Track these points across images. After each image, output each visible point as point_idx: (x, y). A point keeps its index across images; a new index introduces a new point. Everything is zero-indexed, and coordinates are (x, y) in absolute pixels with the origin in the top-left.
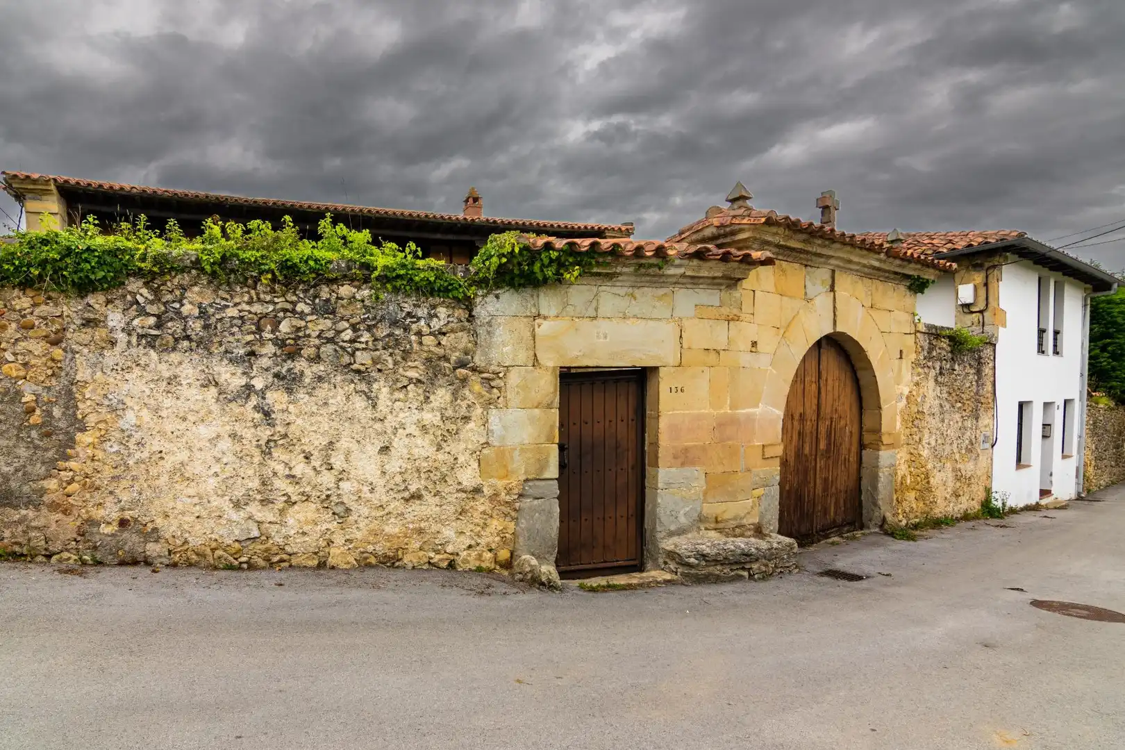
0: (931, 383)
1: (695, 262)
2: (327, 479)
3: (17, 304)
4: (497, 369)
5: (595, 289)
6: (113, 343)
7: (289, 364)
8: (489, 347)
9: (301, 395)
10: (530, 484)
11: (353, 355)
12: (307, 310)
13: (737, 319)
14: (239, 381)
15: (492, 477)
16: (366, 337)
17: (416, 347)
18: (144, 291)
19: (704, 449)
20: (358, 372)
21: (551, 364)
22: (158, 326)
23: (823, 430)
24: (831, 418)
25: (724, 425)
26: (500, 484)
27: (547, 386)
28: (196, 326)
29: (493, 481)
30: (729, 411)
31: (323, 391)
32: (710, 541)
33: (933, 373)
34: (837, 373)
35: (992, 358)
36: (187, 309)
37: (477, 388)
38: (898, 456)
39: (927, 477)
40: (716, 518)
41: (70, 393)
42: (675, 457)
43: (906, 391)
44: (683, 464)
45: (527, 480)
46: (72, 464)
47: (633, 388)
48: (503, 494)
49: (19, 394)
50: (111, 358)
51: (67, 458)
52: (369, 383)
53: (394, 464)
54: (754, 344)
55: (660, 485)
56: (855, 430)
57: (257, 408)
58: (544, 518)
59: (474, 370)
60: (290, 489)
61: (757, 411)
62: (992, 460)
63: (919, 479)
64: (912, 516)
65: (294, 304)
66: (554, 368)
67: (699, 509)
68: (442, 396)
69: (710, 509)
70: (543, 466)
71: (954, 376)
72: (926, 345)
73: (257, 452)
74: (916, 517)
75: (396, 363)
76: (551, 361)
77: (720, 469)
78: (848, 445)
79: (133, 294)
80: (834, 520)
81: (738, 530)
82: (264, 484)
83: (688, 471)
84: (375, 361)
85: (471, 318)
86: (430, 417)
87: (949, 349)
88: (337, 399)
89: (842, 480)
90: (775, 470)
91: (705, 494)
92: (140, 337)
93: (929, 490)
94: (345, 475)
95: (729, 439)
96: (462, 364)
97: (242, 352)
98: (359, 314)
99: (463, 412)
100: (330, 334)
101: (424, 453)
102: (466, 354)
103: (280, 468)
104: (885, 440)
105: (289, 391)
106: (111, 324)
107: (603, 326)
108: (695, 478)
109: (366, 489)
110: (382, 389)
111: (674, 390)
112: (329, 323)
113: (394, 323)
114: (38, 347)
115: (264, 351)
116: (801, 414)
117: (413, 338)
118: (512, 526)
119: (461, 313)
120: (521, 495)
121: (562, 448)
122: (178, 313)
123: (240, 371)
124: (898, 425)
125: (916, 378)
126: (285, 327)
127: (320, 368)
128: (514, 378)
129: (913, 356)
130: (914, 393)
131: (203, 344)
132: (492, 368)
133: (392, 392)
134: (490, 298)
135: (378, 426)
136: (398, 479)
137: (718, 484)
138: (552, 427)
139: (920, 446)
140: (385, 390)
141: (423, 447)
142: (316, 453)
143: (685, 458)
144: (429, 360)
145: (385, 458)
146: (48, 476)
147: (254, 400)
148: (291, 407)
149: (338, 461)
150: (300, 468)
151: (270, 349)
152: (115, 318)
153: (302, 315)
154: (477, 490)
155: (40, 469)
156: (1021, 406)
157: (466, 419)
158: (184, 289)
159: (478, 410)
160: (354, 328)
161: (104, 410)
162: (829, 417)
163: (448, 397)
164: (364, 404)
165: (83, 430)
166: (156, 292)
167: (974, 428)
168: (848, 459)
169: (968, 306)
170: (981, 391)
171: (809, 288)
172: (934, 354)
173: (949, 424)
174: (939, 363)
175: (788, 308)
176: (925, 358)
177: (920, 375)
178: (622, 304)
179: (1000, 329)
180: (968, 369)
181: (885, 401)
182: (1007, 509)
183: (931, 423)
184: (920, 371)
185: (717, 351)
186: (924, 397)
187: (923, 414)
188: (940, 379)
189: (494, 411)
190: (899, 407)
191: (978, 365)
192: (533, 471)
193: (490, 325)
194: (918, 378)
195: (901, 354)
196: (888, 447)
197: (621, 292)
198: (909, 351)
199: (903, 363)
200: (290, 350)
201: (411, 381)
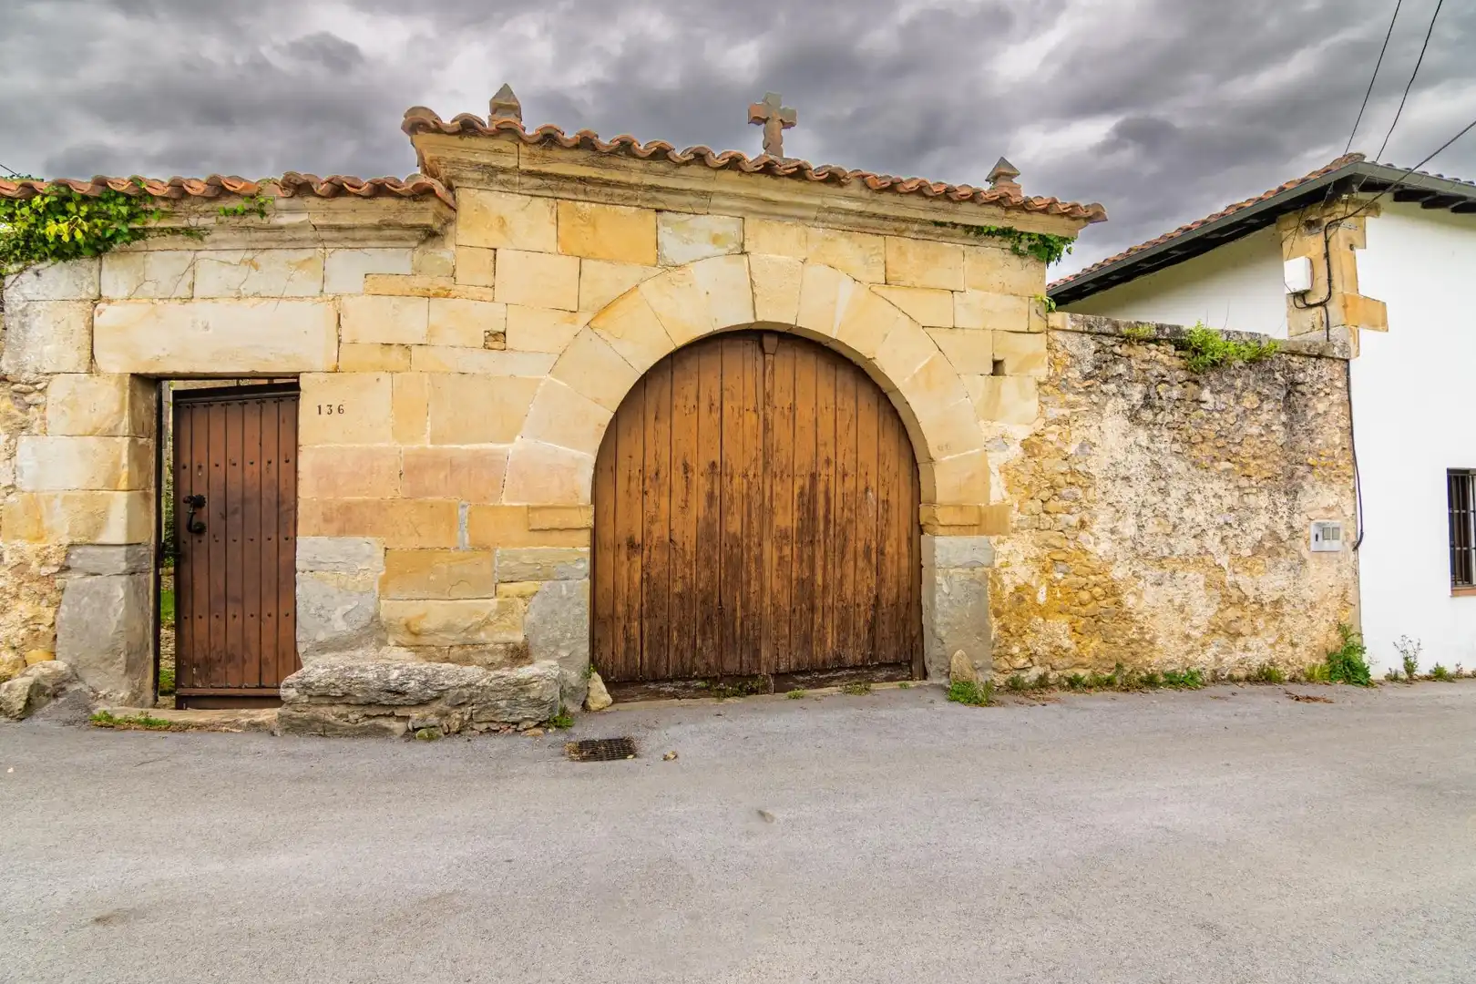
0: (1115, 422)
4: (33, 378)
5: (190, 255)
8: (25, 347)
10: (79, 551)
13: (445, 294)
15: (19, 537)
19: (380, 507)
21: (116, 370)
23: (786, 492)
24: (814, 477)
25: (421, 469)
26: (29, 549)
27: (109, 402)
29: (18, 543)
30: (430, 446)
32: (399, 666)
33: (1119, 404)
34: (826, 394)
35: (1339, 384)
37: (5, 404)
38: (1003, 549)
39: (1113, 593)
40: (407, 625)
42: (327, 519)
43: (1022, 432)
44: (341, 532)
45: (72, 545)
48: (34, 565)
54: (497, 335)
55: (299, 565)
56: (900, 497)
58: (97, 605)
59: (1, 379)
61: (511, 450)
62: (1356, 573)
63: (1085, 596)
64: (1061, 662)
66: (121, 376)
67: (371, 609)
69: (397, 609)
71: (1204, 413)
74: (1082, 665)
76: (116, 364)
77: (414, 542)
78: (875, 523)
80: (838, 658)
83: (352, 543)
87: (1176, 363)
89: (860, 586)
90: (569, 551)
91: (384, 582)
93: (1122, 617)
95: (428, 493)
104: (951, 518)
107: (203, 309)
108: (367, 553)
111: (325, 409)
116: (713, 464)
118: (50, 612)
120: (62, 568)
124: (998, 494)
125: (1055, 412)
128: (58, 390)
129: (1042, 372)
130: (1049, 437)
132: (26, 375)
134: (28, 275)
137: (409, 569)
138: (116, 465)
139: (1083, 535)
143: (346, 521)
159: (4, 438)
167: (1283, 510)
168: (881, 552)
169: (1301, 295)
170: (1305, 444)
171: (673, 247)
172: (1121, 368)
173: (1189, 500)
174: (1140, 387)
175: (604, 279)
176: (1087, 377)
177: (1071, 405)
178: (234, 276)
179: (1366, 335)
180: (1250, 400)
181: (945, 448)
182: (1423, 669)
183: (1125, 494)
184: (1071, 397)
185: (406, 347)
186: (1087, 445)
187: (1088, 476)
188: (1147, 415)
189: (24, 439)
190: (996, 459)
191: (1289, 393)
192: (81, 527)
193: (24, 313)
194: (1067, 412)
195: (997, 366)
196: (964, 528)
197: (235, 257)
198: (1026, 363)
199: (1007, 384)
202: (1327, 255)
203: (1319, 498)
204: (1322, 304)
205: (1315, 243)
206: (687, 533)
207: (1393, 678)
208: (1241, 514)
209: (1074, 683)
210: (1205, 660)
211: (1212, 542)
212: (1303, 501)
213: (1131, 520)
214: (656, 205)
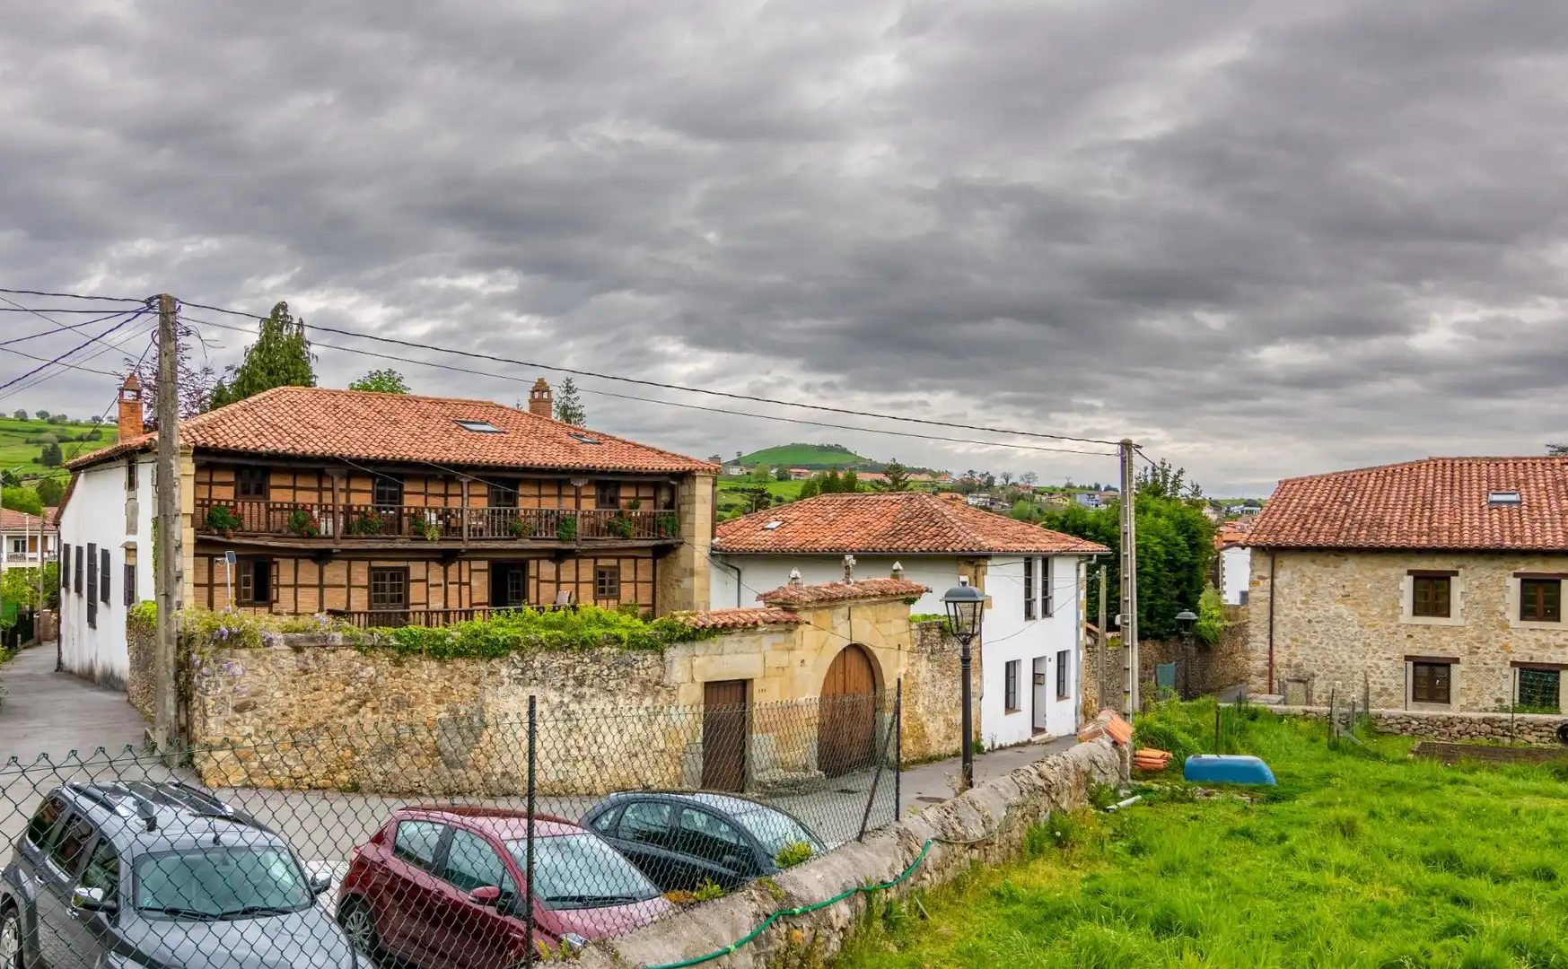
0: (924, 662)
1: (772, 625)
2: (594, 748)
3: (459, 665)
4: (674, 685)
5: (722, 638)
6: (502, 683)
7: (579, 690)
8: (671, 673)
9: (585, 704)
10: (689, 746)
11: (608, 682)
12: (588, 661)
13: (793, 649)
14: (557, 700)
15: (671, 743)
16: (614, 673)
17: (636, 676)
18: (517, 657)
19: (775, 722)
20: (610, 691)
21: (700, 681)
22: (523, 673)
23: (848, 702)
24: (854, 694)
25: (786, 707)
26: (674, 747)
27: (698, 693)
28: (539, 672)
29: (671, 745)
30: (789, 699)
31: (594, 702)
32: (779, 775)
33: (925, 655)
34: (858, 665)
35: (979, 634)
36: (536, 664)
37: (665, 695)
39: (922, 727)
40: (782, 761)
41: (482, 708)
42: (761, 728)
44: (765, 732)
45: (688, 744)
46: (481, 745)
47: (739, 689)
48: (676, 752)
49: (458, 711)
50: (501, 690)
51: (479, 742)
52: (615, 697)
54: (803, 662)
55: (754, 743)
56: (870, 700)
57: (565, 713)
58: (695, 763)
59: (663, 686)
60: (578, 754)
61: (804, 698)
62: (981, 710)
63: (916, 729)
64: (910, 755)
65: (583, 658)
66: (702, 682)
67: (773, 756)
68: (648, 701)
69: (779, 756)
70: (696, 735)
71: (943, 653)
72: (919, 637)
74: (915, 755)
75: (627, 685)
76: (700, 679)
77: (785, 733)
78: (866, 711)
79: (512, 658)
80: (856, 760)
81: (795, 768)
82: (566, 751)
83: (768, 735)
84: (617, 685)
85: (662, 659)
86: (642, 712)
87: (939, 635)
88: (600, 705)
89: (861, 732)
90: (814, 732)
91: (777, 748)
92: (515, 679)
93: (924, 736)
94: (602, 746)
96: (657, 684)
97: (559, 684)
98: (611, 661)
99: (658, 708)
100: (598, 672)
102: (660, 678)
103: (574, 743)
104: (888, 705)
105: (579, 703)
106: (502, 674)
107: (726, 658)
108: (771, 738)
110: (621, 700)
111: (761, 691)
112: (597, 667)
113: (627, 665)
114: (468, 687)
115: (568, 683)
116: (833, 692)
117: (635, 671)
119: (657, 657)
120: (684, 753)
121: (705, 725)
122: (532, 666)
123: (558, 694)
125: (912, 661)
126: (578, 670)
127: (593, 690)
128: (682, 689)
129: (909, 647)
131: (542, 681)
132: (672, 684)
133: (626, 699)
134: (672, 648)
137: (784, 742)
138: (701, 715)
139: (916, 706)
140: (622, 700)
142: (590, 735)
143: (766, 729)
144: (642, 683)
145: (621, 736)
146: (470, 752)
147: (564, 708)
148: (580, 711)
150: (582, 743)
151: (571, 682)
152: (504, 671)
153: (586, 664)
154: (664, 751)
155: (466, 748)
156: (1008, 664)
157: (659, 712)
158: (535, 654)
159: (665, 708)
160: (609, 668)
161: (497, 717)
162: (851, 693)
163: (651, 701)
164: (612, 707)
165: (487, 727)
166: (522, 657)
168: (867, 719)
171: (836, 622)
172: (926, 641)
173: (940, 688)
174: (930, 647)
175: (824, 635)
176: (918, 646)
177: (915, 658)
178: (735, 646)
179: (986, 612)
181: (888, 680)
182: (997, 746)
183: (926, 689)
184: (915, 655)
185: (783, 668)
186: (918, 672)
187: (918, 684)
188: (931, 657)
189: (672, 708)
192: (690, 738)
193: (671, 662)
194: (914, 660)
195: (899, 646)
196: (891, 709)
197: (735, 639)
198: (906, 644)
199: (901, 652)
200: (580, 682)
201: (634, 694)
202: (975, 578)
203: (973, 680)
205: (971, 570)
207: (989, 750)
209: (913, 762)
210: (942, 750)
213: (927, 699)
214: (833, 608)
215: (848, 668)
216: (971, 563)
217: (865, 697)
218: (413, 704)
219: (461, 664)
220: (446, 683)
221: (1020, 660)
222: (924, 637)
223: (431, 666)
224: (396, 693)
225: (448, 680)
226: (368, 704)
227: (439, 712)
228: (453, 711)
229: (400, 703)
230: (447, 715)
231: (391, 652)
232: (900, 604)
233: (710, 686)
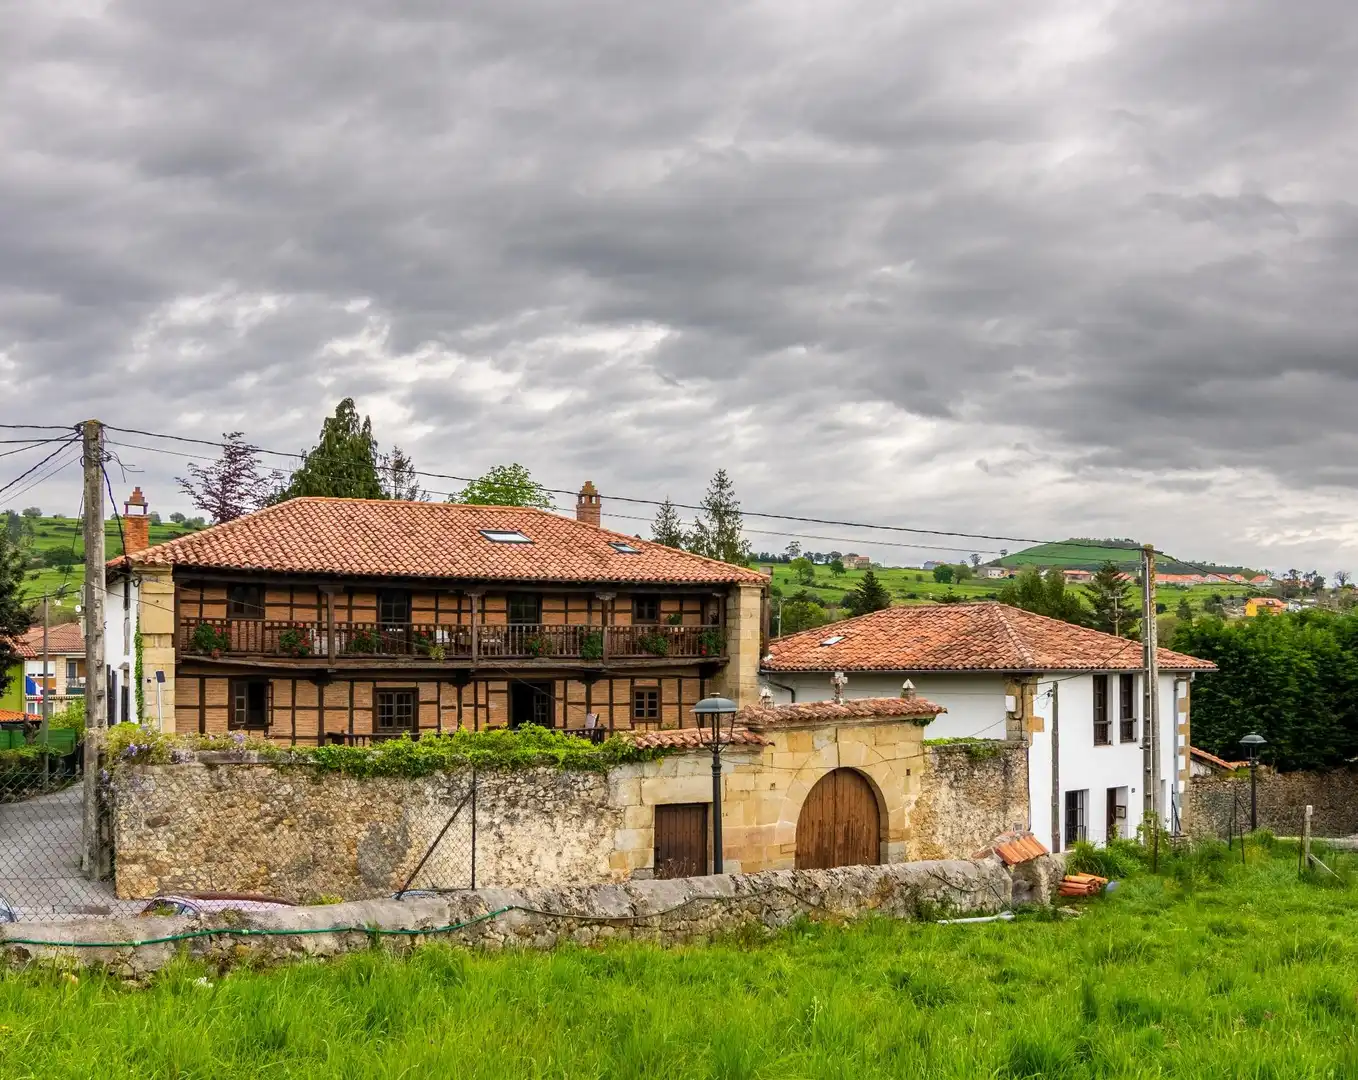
0: (945, 789)
1: (731, 746)
2: (529, 870)
4: (620, 807)
5: (674, 761)
6: (427, 803)
7: (512, 810)
8: (616, 795)
9: (518, 826)
10: (638, 871)
11: (544, 804)
12: (522, 781)
13: (760, 772)
15: (617, 867)
16: (551, 794)
17: (577, 798)
18: (443, 776)
19: (740, 849)
20: (547, 812)
21: (650, 803)
22: (448, 793)
23: (840, 829)
24: (849, 822)
25: (752, 835)
26: (621, 871)
27: (648, 815)
29: (616, 870)
30: (756, 826)
31: (529, 823)
33: (946, 781)
34: (853, 789)
35: (1024, 759)
36: (464, 784)
37: (609, 818)
38: (909, 845)
41: (405, 831)
43: (914, 798)
44: (727, 858)
45: (635, 869)
46: (405, 865)
47: (700, 813)
48: (622, 877)
49: (381, 829)
50: (425, 809)
51: (402, 861)
52: (552, 818)
53: (564, 861)
54: (773, 785)
56: (873, 827)
57: (495, 834)
59: (607, 808)
60: (510, 876)
61: (776, 825)
65: (515, 779)
66: (652, 805)
68: (590, 824)
70: (645, 860)
71: (975, 780)
72: (937, 761)
73: (494, 857)
75: (566, 806)
76: (650, 802)
77: (750, 860)
78: (866, 838)
79: (437, 777)
82: (497, 873)
83: (730, 862)
84: (555, 807)
85: (606, 780)
86: (584, 836)
87: (966, 760)
88: (535, 828)
90: (790, 860)
92: (440, 799)
94: (538, 868)
95: (756, 842)
96: (601, 805)
97: (490, 804)
98: (548, 781)
99: (601, 832)
100: (534, 793)
101: (580, 855)
102: (603, 800)
103: (505, 865)
104: (892, 835)
105: (512, 824)
106: (427, 793)
107: (680, 780)
108: (735, 865)
109: (549, 876)
110: (558, 821)
112: (532, 787)
113: (566, 786)
114: (391, 805)
115: (499, 804)
116: (820, 821)
117: (575, 793)
119: (601, 777)
120: (632, 878)
121: (657, 850)
122: (459, 786)
123: (488, 815)
124: (908, 823)
125: (926, 788)
126: (510, 791)
127: (527, 811)
128: (629, 813)
129: (922, 771)
130: (925, 798)
132: (618, 807)
133: (564, 821)
134: (617, 769)
135: (556, 841)
136: (566, 870)
138: (651, 839)
139: (934, 837)
140: (561, 822)
141: (580, 852)
142: (524, 856)
143: (728, 854)
144: (583, 804)
145: (559, 859)
146: (393, 871)
147: (494, 830)
148: (513, 833)
149: (535, 861)
150: (516, 865)
151: (503, 802)
152: (429, 790)
153: (519, 784)
154: (608, 875)
155: (390, 868)
156: (1069, 794)
157: (603, 836)
158: (462, 773)
159: (609, 831)
160: (545, 789)
161: (420, 837)
162: (845, 819)
163: (593, 824)
164: (549, 829)
165: (410, 847)
166: (449, 775)
167: (1002, 819)
168: (867, 849)
169: (1012, 713)
170: (1011, 788)
171: (817, 744)
172: (947, 766)
173: (969, 818)
174: (953, 772)
175: (801, 757)
176: (936, 771)
177: (930, 784)
178: (690, 767)
179: (1035, 734)
180: (991, 772)
181: (893, 808)
183: (946, 819)
184: (931, 781)
185: (748, 791)
186: (936, 800)
187: (935, 812)
188: (955, 784)
189: (618, 831)
190: (907, 810)
191: (1006, 767)
192: (639, 863)
193: (616, 783)
194: (929, 787)
195: (908, 771)
196: (897, 839)
197: (691, 761)
198: (918, 768)
199: (911, 778)
200: (513, 803)
201: (573, 816)
202: (1022, 697)
203: (1016, 811)
204: (1020, 719)
205: (1018, 690)
206: (812, 849)
208: (987, 821)
211: (976, 836)
212: (1009, 814)
213: (949, 829)
214: (813, 729)
215: (840, 793)
216: (1017, 681)
217: (866, 824)
218: (332, 823)
219: (383, 783)
220: (368, 803)
221: (1088, 790)
222: (943, 762)
223: (350, 787)
224: (314, 811)
225: (370, 799)
226: (285, 821)
227: (359, 831)
228: (372, 829)
229: (319, 821)
230: (367, 834)
231: (308, 770)
232: (907, 725)
233: (662, 810)
